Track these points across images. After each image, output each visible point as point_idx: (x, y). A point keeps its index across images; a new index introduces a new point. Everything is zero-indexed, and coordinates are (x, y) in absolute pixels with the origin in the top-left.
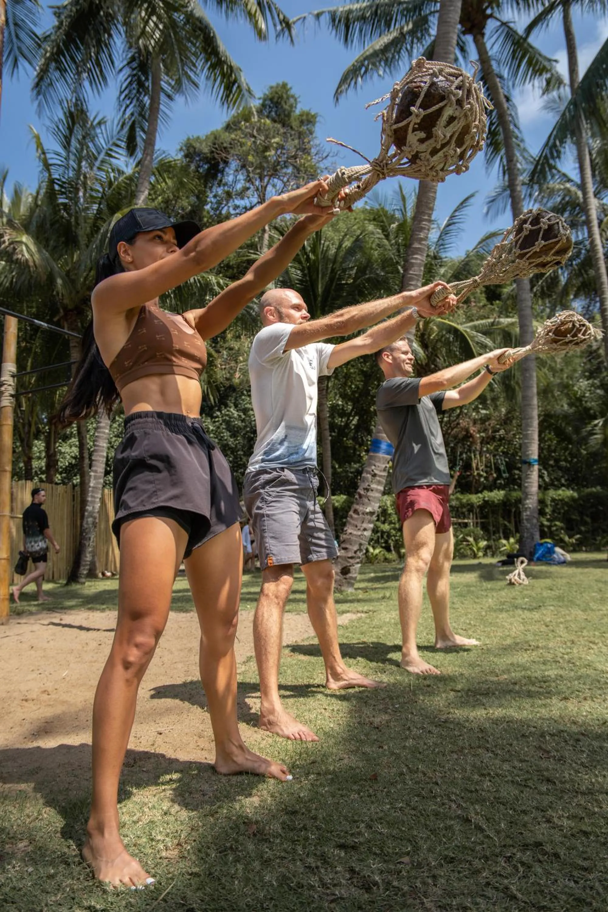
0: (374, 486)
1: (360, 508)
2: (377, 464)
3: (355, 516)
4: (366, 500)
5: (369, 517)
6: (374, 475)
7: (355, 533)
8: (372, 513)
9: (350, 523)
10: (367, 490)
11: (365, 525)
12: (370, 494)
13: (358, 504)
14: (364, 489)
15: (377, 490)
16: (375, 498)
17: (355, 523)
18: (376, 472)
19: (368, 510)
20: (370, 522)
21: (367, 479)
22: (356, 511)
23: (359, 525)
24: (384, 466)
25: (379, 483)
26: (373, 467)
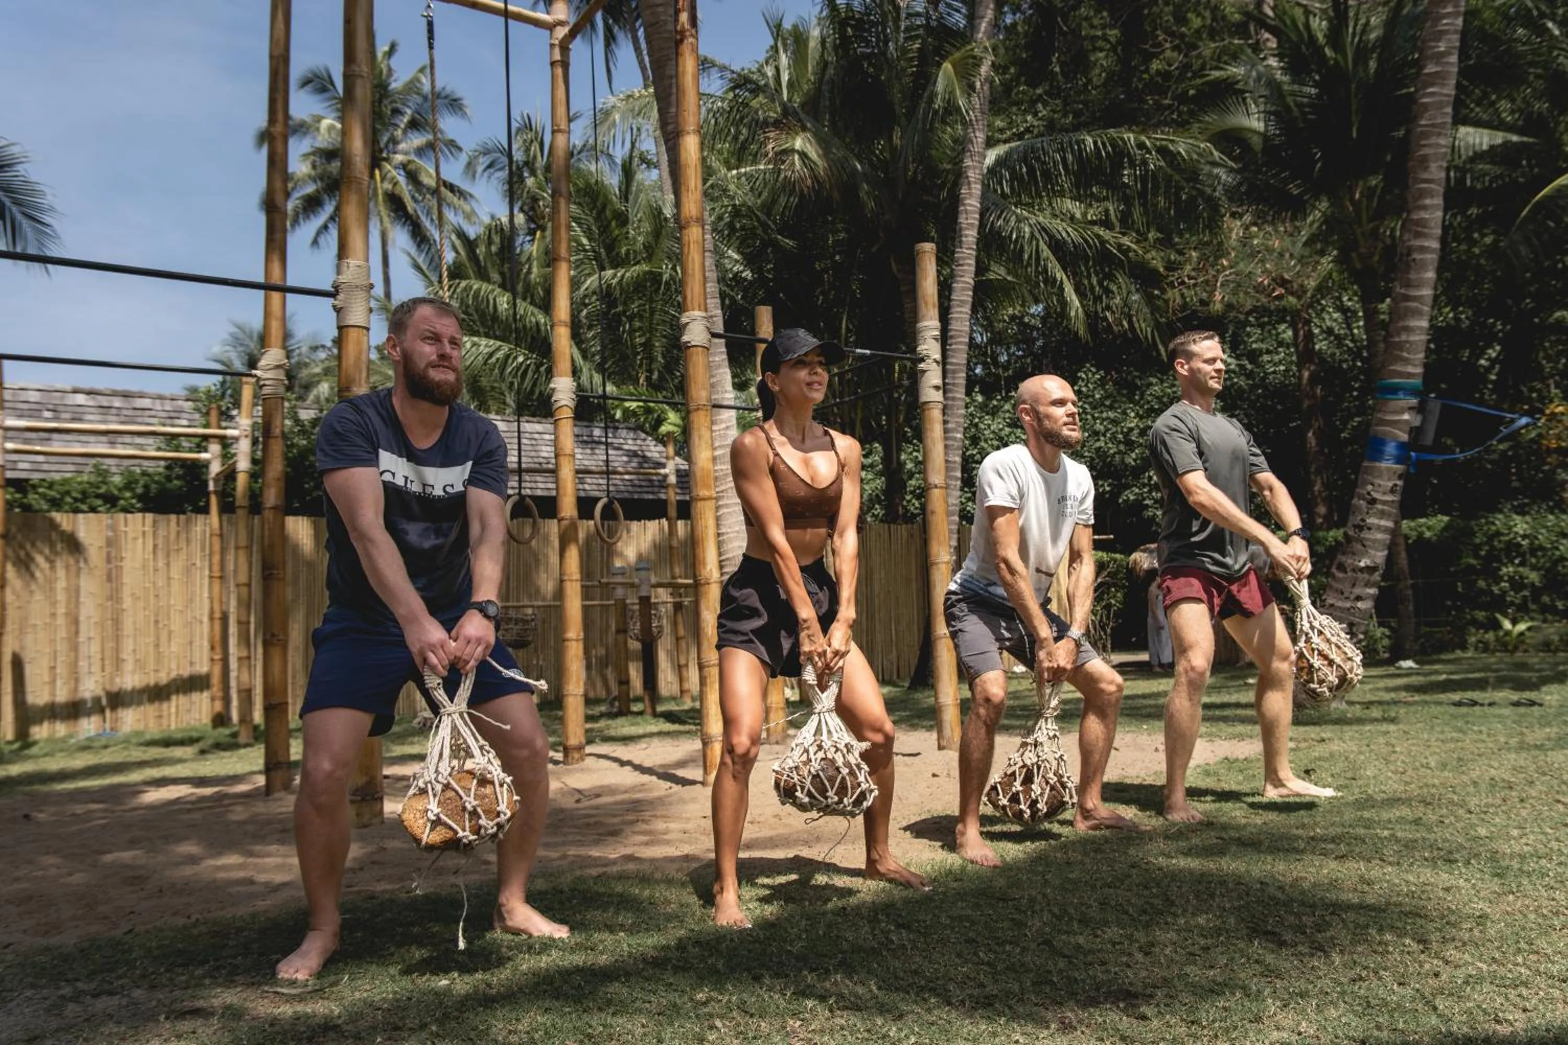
0: (1371, 521)
1: (1348, 561)
2: (1377, 481)
3: (1340, 575)
4: (1359, 547)
5: (1366, 576)
6: (1373, 501)
7: (1340, 604)
8: (1371, 570)
9: (1331, 587)
10: (1360, 528)
11: (1357, 591)
12: (1365, 534)
13: (1344, 553)
14: (1355, 526)
15: (1379, 528)
16: (1375, 541)
17: (1340, 587)
18: (1375, 495)
19: (1362, 564)
20: (1368, 584)
21: (1359, 509)
22: (1342, 567)
23: (1347, 590)
24: (1390, 484)
25: (1383, 514)
26: (1370, 487)
